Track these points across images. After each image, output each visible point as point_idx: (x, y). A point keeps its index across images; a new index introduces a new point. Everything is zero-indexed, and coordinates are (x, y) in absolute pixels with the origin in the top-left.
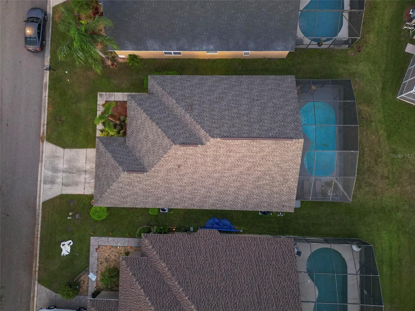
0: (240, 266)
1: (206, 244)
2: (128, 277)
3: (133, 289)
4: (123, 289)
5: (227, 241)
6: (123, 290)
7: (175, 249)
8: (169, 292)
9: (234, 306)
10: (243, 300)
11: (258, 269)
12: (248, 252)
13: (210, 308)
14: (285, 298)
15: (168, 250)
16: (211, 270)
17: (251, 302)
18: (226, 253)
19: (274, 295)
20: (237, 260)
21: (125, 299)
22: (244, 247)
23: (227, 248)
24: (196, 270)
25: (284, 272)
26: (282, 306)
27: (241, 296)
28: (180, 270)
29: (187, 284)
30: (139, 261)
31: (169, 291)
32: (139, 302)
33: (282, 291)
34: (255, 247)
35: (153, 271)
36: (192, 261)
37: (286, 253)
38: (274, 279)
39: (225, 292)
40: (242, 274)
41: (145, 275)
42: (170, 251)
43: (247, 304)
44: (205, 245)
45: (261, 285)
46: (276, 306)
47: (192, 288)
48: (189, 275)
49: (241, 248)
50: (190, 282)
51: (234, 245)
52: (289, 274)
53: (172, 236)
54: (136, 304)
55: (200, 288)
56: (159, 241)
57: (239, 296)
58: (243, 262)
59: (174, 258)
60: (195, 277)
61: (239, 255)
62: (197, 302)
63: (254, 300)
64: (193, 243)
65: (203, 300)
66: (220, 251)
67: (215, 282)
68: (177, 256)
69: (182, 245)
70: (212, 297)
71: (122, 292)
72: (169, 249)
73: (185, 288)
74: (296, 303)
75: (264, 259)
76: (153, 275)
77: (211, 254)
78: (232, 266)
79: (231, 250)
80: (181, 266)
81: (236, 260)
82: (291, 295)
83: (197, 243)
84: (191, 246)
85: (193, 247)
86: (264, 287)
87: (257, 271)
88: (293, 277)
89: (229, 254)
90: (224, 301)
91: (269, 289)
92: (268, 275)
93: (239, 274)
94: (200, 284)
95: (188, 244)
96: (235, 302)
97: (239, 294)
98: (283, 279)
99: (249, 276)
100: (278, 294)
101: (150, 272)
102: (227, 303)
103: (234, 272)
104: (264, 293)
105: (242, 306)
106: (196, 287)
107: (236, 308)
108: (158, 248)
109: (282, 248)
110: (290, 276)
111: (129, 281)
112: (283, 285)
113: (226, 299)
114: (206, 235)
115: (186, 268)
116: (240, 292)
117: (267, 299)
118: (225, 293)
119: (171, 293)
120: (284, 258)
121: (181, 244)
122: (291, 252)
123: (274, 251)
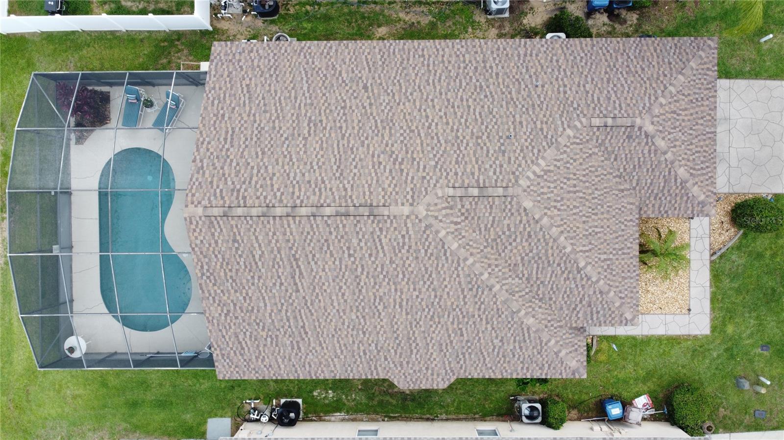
0: (343, 324)
1: (426, 363)
2: (617, 284)
3: (605, 260)
4: (629, 251)
5: (376, 368)
6: (629, 248)
7: (502, 350)
8: (514, 262)
9: (355, 251)
10: (334, 263)
11: (300, 321)
12: (326, 351)
13: (413, 244)
14: (234, 270)
15: (521, 348)
16: (412, 316)
17: (313, 260)
18: (376, 348)
19: (260, 274)
20: (349, 336)
21: (623, 230)
22: (336, 360)
23: (374, 357)
24: (449, 314)
25: (237, 318)
26: (240, 256)
27: (338, 270)
28: (489, 312)
29: (470, 286)
30: (592, 319)
31: (515, 265)
32: (590, 234)
33: (241, 284)
34: (308, 360)
35: (555, 302)
36: (461, 329)
37: (235, 352)
38: (262, 304)
39: (378, 276)
40: (338, 311)
41: (576, 293)
42: (515, 347)
43: (323, 256)
44: (429, 359)
45: (290, 291)
46: (254, 256)
47: (457, 279)
48: (465, 303)
49: (342, 357)
50: (463, 291)
51: (358, 363)
52: (226, 315)
53: (512, 374)
54: (596, 227)
55: (438, 281)
56: (543, 365)
57: (343, 270)
58: (337, 333)
59: (506, 335)
60: (453, 300)
61: (345, 345)
62: (445, 254)
63: (306, 263)
64: (458, 363)
65: (429, 258)
66: (392, 351)
67: (402, 293)
68: (497, 337)
69: (485, 359)
70: (410, 265)
71: (631, 243)
72: (519, 351)
73: (475, 279)
74: (207, 263)
75: (285, 339)
76: (557, 292)
77: (414, 345)
78: (363, 324)
79: (365, 354)
80: (487, 319)
81: (352, 335)
82: (219, 276)
83: (450, 363)
84: (464, 357)
85: (458, 356)
86: (283, 288)
87: (301, 318)
88: (216, 310)
89: (370, 345)
90: (379, 259)
91: (271, 285)
92: (275, 311)
93: (344, 311)
94: (440, 287)
95: (471, 359)
96: (352, 259)
97: (344, 273)
98: (238, 305)
99: (320, 307)
100: (249, 278)
101: (563, 298)
102: (370, 255)
103: (356, 313)
104: (283, 278)
105: (334, 252)
106: (449, 282)
107: (349, 248)
108: (546, 351)
109: (245, 360)
110: (222, 311)
111: (614, 276)
112: (238, 294)
113: (373, 262)
114: (427, 379)
115: (474, 316)
116: (340, 277)
117: (276, 266)
118: (376, 273)
119: (509, 262)
120: (240, 343)
121: (488, 359)
122: (223, 355)
123: (263, 354)
